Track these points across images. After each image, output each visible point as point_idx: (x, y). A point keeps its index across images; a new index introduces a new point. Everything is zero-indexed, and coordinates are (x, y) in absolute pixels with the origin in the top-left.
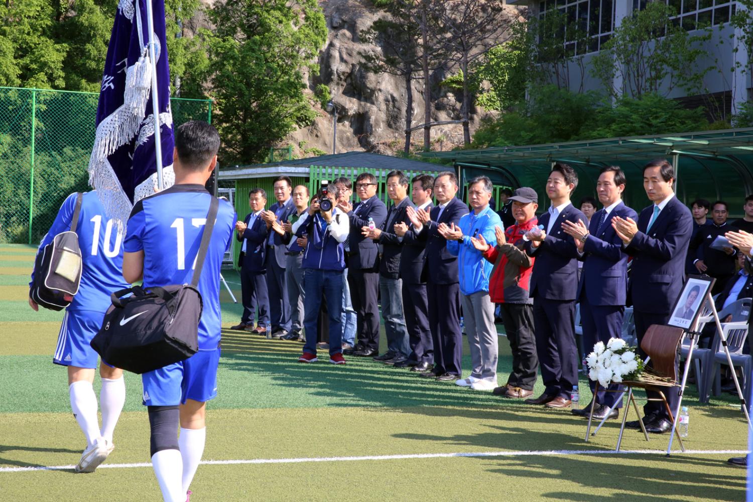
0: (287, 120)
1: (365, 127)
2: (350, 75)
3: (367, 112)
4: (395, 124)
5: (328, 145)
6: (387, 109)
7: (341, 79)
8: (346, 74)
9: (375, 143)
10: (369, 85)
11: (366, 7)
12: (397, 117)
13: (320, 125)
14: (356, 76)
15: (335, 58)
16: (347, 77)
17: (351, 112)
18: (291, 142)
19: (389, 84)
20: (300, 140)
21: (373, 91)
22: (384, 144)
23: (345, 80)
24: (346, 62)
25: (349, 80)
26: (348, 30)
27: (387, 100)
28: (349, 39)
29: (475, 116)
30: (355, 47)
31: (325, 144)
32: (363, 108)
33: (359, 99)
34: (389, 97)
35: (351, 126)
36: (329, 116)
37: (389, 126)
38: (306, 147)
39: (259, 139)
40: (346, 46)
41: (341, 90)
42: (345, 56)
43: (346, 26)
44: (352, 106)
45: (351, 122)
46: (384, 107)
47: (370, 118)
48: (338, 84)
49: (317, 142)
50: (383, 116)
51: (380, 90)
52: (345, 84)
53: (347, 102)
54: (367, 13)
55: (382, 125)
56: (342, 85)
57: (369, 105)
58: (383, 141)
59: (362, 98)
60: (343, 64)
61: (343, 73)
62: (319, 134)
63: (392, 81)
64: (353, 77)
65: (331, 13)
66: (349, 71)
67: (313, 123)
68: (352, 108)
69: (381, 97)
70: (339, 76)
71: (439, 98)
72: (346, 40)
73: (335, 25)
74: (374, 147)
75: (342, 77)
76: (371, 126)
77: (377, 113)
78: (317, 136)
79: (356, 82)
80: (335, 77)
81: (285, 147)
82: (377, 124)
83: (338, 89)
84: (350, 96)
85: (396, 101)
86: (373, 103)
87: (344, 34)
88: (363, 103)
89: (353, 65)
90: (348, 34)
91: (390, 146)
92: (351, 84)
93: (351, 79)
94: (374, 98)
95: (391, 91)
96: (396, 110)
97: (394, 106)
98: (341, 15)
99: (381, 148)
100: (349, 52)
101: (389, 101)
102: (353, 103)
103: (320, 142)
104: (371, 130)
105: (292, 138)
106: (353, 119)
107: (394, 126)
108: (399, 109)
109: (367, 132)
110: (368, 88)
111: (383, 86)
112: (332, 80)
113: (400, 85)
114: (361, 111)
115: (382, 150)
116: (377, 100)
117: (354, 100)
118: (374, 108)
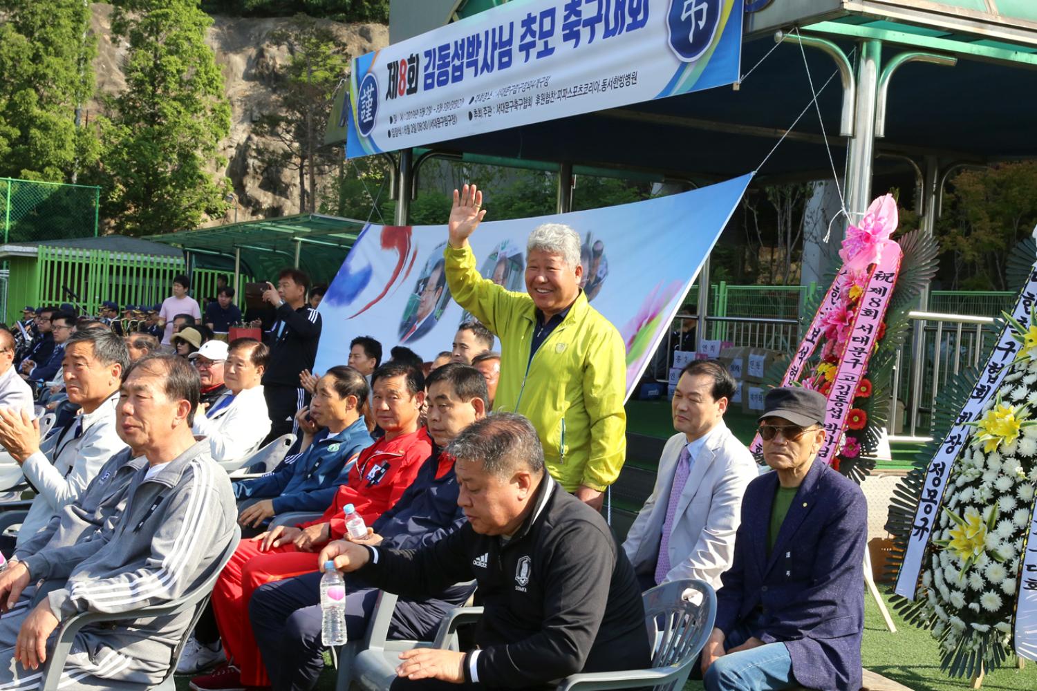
0: (194, 212)
2: (266, 169)
3: (281, 207)
7: (257, 173)
8: (262, 168)
10: (283, 180)
14: (272, 171)
16: (263, 172)
17: (265, 206)
21: (287, 186)
23: (262, 174)
25: (265, 174)
32: (278, 202)
33: (274, 193)
36: (243, 209)
40: (263, 140)
41: (257, 184)
43: (265, 121)
44: (267, 199)
45: (265, 216)
46: (298, 202)
48: (254, 177)
50: (297, 211)
51: (295, 185)
52: (261, 178)
53: (262, 196)
56: (258, 179)
57: (283, 199)
59: (277, 193)
60: (260, 157)
61: (259, 167)
64: (269, 171)
65: (252, 107)
66: (265, 165)
67: (226, 216)
68: (266, 202)
69: (295, 192)
70: (255, 170)
72: (264, 134)
73: (255, 119)
75: (258, 170)
77: (291, 207)
79: (271, 177)
80: (251, 171)
83: (254, 182)
84: (265, 190)
85: (310, 197)
86: (287, 198)
88: (277, 197)
92: (267, 178)
93: (268, 174)
94: (288, 193)
95: (306, 187)
96: (309, 205)
97: (308, 202)
98: (261, 109)
100: (267, 146)
102: (268, 197)
106: (267, 213)
110: (283, 183)
111: (298, 181)
112: (247, 173)
114: (275, 205)
116: (292, 195)
117: (270, 194)
118: (288, 203)
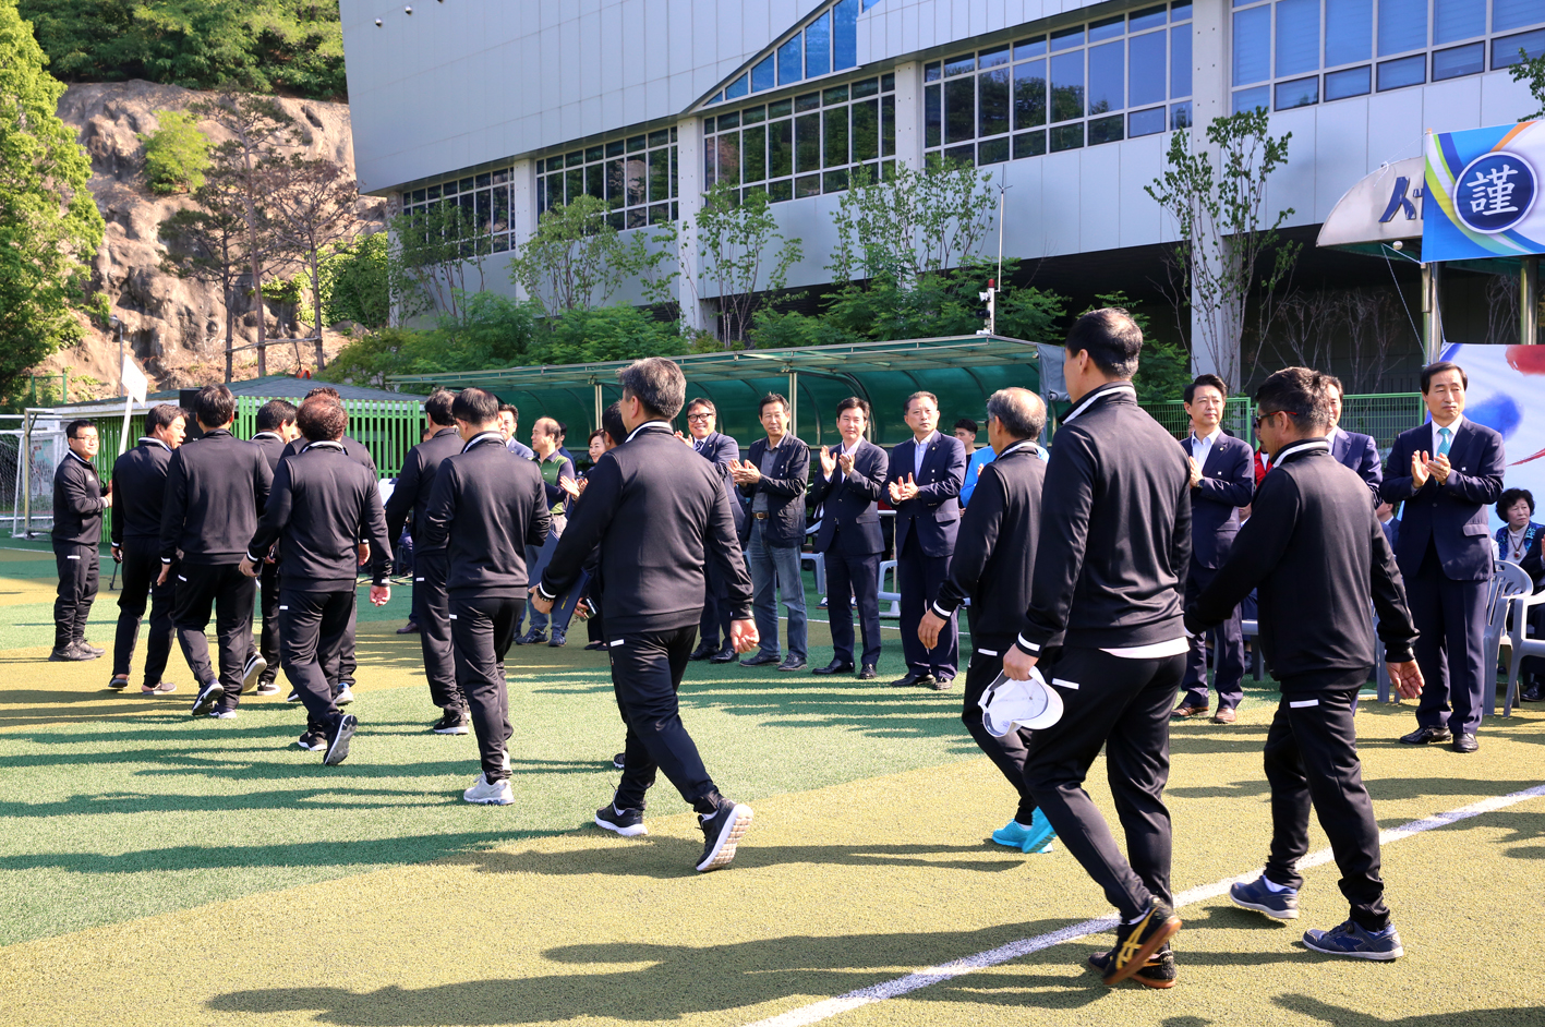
0: (49, 340)
1: (152, 347)
2: (127, 281)
3: (153, 329)
4: (194, 344)
5: (104, 371)
6: (182, 325)
7: (114, 286)
8: (121, 280)
9: (168, 368)
10: (154, 294)
11: (140, 194)
12: (195, 335)
13: (89, 346)
14: (135, 282)
15: (104, 258)
16: (123, 283)
17: (132, 329)
18: (50, 368)
19: (181, 293)
20: (64, 365)
21: (160, 302)
22: (181, 369)
23: (120, 288)
24: (120, 264)
25: (125, 288)
26: (120, 222)
27: (180, 314)
28: (121, 234)
29: (297, 334)
30: (131, 245)
31: (99, 371)
32: (148, 323)
33: (142, 312)
34: (184, 309)
35: (132, 347)
36: (101, 334)
37: (185, 346)
38: (73, 374)
39: (16, 364)
40: (118, 243)
41: (115, 299)
42: (119, 257)
43: (116, 218)
44: (134, 321)
45: (132, 341)
46: (176, 322)
47: (158, 336)
48: (110, 292)
49: (87, 367)
50: (176, 334)
51: (170, 301)
52: (120, 293)
53: (126, 316)
54: (143, 202)
55: (176, 345)
56: (116, 294)
57: (155, 319)
58: (179, 365)
59: (146, 311)
60: (117, 267)
61: (118, 278)
62: (89, 358)
63: (186, 288)
64: (131, 283)
66: (125, 276)
67: (80, 344)
68: (133, 323)
69: (172, 310)
70: (111, 282)
71: (248, 311)
72: (118, 236)
74: (167, 373)
75: (116, 283)
76: (161, 346)
77: (168, 330)
78: (86, 360)
79: (135, 290)
80: (106, 284)
81: (43, 374)
82: (169, 344)
83: (111, 298)
84: (129, 308)
85: (193, 314)
86: (161, 317)
87: (115, 229)
88: (147, 317)
89: (130, 268)
90: (120, 228)
91: (189, 372)
92: (129, 293)
93: (129, 286)
94: (162, 311)
95: (186, 303)
96: (193, 326)
97: (190, 321)
99: (178, 374)
100: (124, 251)
101: (183, 315)
102: (134, 318)
103: (92, 367)
104: (162, 352)
105: (52, 363)
106: (134, 338)
107: (191, 346)
108: (197, 325)
109: (156, 355)
110: (154, 298)
111: (173, 296)
112: (102, 287)
113: (196, 295)
114: (146, 327)
115: (179, 377)
116: (167, 314)
117: (136, 313)
118: (163, 324)
